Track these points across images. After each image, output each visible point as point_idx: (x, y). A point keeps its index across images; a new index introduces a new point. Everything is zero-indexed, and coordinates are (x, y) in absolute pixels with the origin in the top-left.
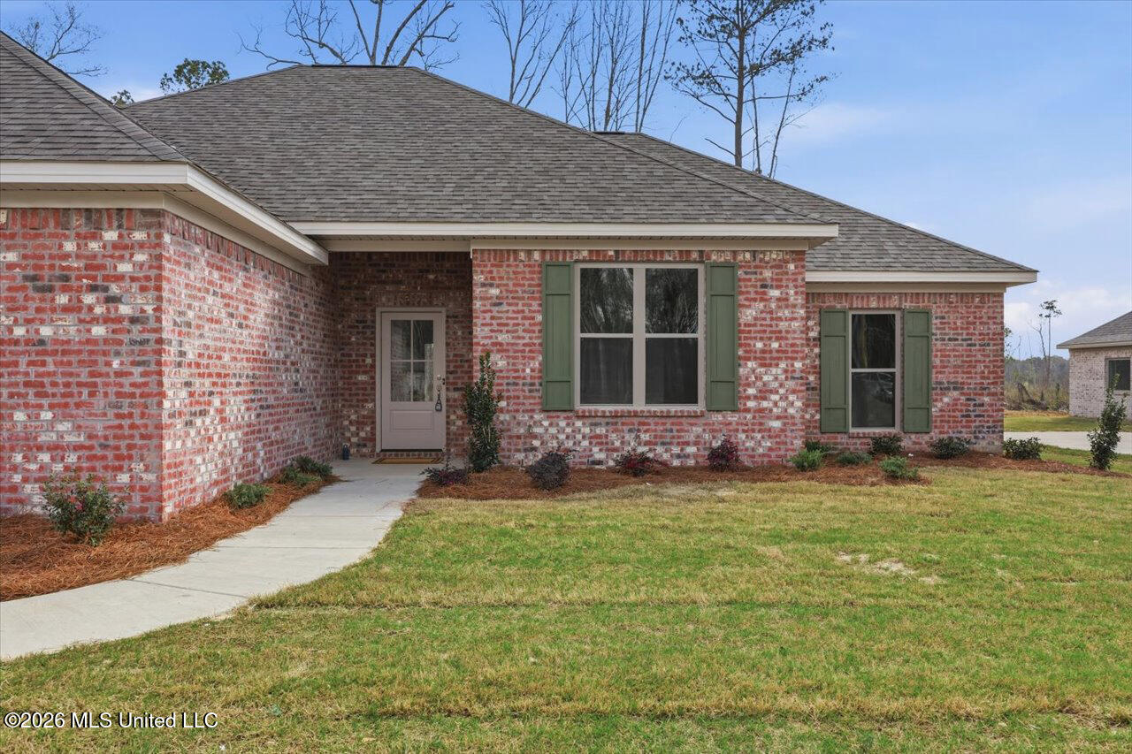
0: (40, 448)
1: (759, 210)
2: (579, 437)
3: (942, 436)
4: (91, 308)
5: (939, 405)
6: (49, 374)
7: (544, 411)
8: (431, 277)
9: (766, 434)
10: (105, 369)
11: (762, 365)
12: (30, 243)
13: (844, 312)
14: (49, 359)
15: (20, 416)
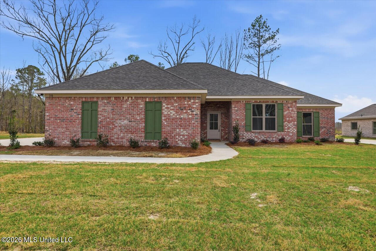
0: (181, 135)
1: (287, 93)
2: (252, 136)
3: (322, 138)
4: (189, 113)
5: (321, 131)
6: (182, 123)
7: (245, 131)
8: (218, 105)
9: (289, 136)
10: (191, 123)
11: (288, 123)
12: (179, 102)
13: (301, 112)
14: (182, 121)
15: (178, 130)
